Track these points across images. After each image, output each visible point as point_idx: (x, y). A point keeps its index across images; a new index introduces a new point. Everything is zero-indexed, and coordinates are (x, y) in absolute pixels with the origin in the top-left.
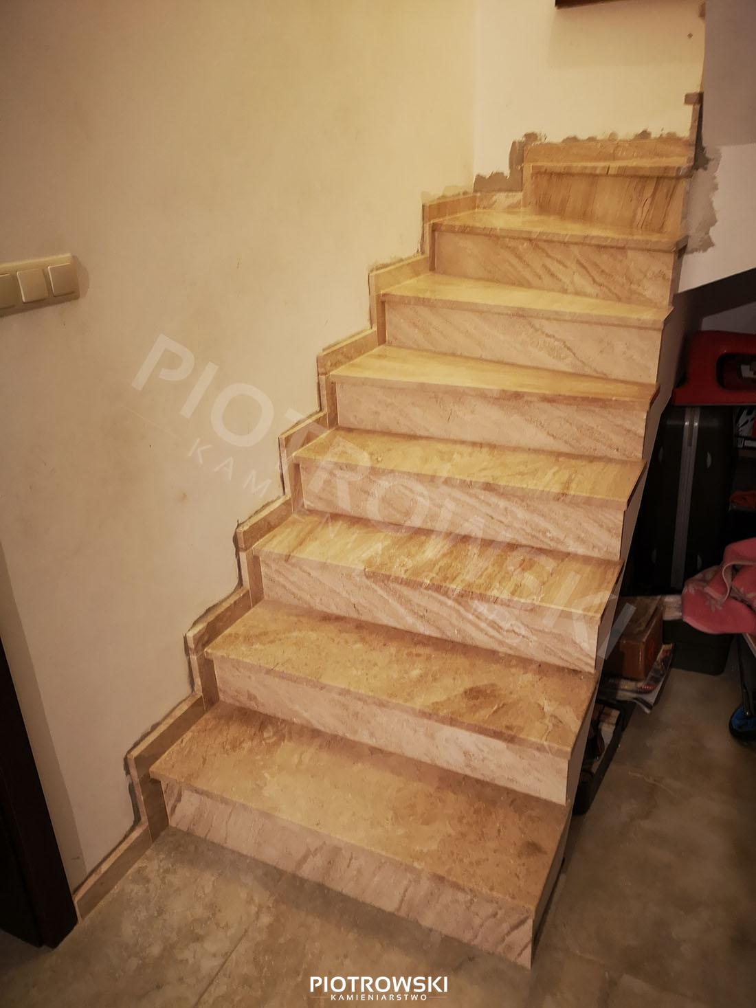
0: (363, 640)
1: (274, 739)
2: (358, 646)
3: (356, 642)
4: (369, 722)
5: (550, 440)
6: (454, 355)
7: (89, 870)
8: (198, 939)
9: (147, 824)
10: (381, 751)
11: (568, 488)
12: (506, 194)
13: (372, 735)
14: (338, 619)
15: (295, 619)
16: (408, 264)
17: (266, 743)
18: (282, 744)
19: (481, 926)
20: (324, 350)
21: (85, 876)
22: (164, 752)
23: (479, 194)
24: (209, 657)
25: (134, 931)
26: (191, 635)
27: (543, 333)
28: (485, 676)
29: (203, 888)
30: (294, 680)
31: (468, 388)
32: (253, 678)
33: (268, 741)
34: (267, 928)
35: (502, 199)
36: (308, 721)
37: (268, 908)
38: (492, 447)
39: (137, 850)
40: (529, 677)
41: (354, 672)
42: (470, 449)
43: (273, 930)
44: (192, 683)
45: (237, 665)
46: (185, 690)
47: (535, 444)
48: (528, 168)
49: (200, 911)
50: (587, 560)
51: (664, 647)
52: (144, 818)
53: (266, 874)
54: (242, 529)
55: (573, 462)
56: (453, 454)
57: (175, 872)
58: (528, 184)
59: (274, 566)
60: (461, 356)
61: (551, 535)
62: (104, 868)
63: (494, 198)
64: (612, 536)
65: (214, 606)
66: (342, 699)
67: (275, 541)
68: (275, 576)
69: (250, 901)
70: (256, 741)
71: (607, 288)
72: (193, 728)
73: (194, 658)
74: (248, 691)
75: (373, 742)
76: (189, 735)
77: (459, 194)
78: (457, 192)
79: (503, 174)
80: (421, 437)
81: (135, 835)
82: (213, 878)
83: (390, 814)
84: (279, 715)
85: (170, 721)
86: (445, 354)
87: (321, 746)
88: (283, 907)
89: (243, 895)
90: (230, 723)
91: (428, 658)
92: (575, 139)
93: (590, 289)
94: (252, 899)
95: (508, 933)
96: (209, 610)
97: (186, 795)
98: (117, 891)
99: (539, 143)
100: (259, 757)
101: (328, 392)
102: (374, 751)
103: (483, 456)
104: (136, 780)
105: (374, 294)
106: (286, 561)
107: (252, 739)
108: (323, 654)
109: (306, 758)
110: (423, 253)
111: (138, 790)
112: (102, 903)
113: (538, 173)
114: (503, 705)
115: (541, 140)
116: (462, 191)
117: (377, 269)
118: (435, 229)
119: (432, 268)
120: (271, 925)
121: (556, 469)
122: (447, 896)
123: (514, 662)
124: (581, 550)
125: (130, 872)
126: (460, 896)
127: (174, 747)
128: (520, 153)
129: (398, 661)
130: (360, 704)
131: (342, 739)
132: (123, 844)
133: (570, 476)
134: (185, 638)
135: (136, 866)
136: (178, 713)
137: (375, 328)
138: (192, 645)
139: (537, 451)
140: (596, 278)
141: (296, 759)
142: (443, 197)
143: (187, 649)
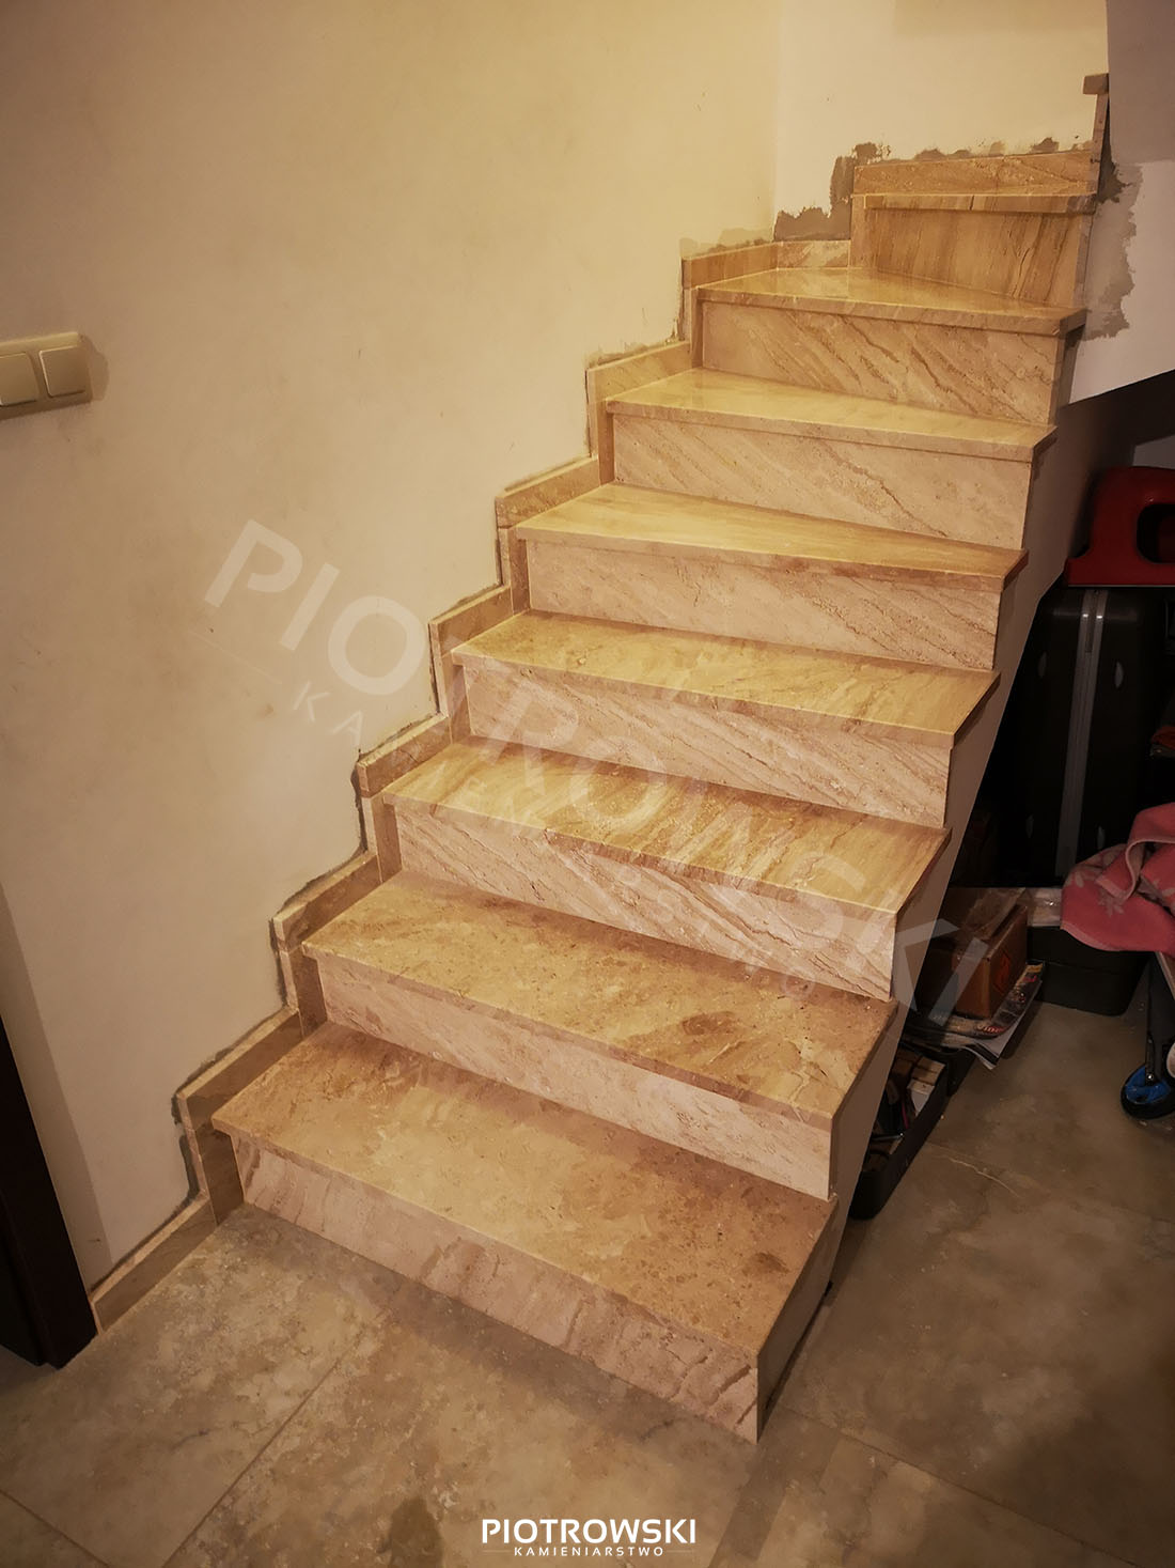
0: (541, 938)
1: (401, 1081)
2: (534, 946)
3: (529, 941)
4: (540, 1062)
5: (851, 636)
6: (715, 500)
7: (115, 1260)
8: (268, 1368)
9: (208, 1198)
10: (558, 1106)
11: (864, 713)
12: (824, 243)
13: (545, 1082)
14: (510, 904)
15: (443, 903)
16: (654, 356)
17: (388, 1087)
18: (412, 1088)
19: (684, 1375)
20: (507, 490)
21: (110, 1269)
22: (236, 1093)
23: (782, 243)
24: (308, 955)
25: (176, 1352)
26: (279, 919)
27: (849, 466)
28: (716, 1000)
29: (283, 1294)
30: (432, 994)
31: (726, 552)
32: (373, 988)
33: (389, 1084)
34: (369, 1358)
35: (818, 250)
36: (453, 1057)
37: (375, 1330)
38: (760, 645)
39: (191, 1235)
40: (787, 1003)
41: (520, 985)
42: (726, 648)
43: (377, 1363)
44: (283, 993)
45: (350, 968)
46: (272, 1002)
47: (827, 643)
48: (860, 201)
49: (274, 1329)
50: (892, 826)
51: (1030, 969)
52: (204, 1189)
53: (377, 1281)
54: (365, 763)
55: (882, 672)
56: (697, 656)
57: (245, 1270)
58: (860, 229)
59: (415, 822)
60: (726, 503)
61: (838, 786)
62: (139, 1257)
63: (805, 251)
64: (932, 790)
65: (319, 878)
66: (502, 1026)
67: (417, 784)
68: (417, 837)
69: (350, 1318)
70: (374, 1083)
71: (957, 394)
72: (284, 1059)
73: (285, 954)
74: (367, 1009)
75: (546, 1093)
76: (276, 1068)
77: (748, 244)
78: (744, 241)
79: (820, 209)
80: (653, 629)
81: (189, 1212)
82: (300, 1282)
83: (558, 1201)
84: (412, 1046)
85: (247, 1047)
86: (701, 499)
87: (468, 1096)
88: (398, 1331)
89: (341, 1310)
90: (339, 1055)
91: (636, 970)
92: (935, 154)
93: (931, 396)
94: (352, 1316)
95: (725, 1387)
96: (311, 885)
97: (266, 1157)
98: (158, 1293)
99: (878, 159)
100: (373, 1107)
101: (514, 554)
102: (547, 1105)
103: (744, 659)
104: (191, 1131)
105: (593, 402)
106: (432, 814)
107: (367, 1080)
108: (478, 957)
109: (444, 1111)
110: (682, 338)
111: (194, 1146)
112: (134, 1308)
113: (877, 209)
114: (739, 1045)
115: (881, 156)
116: (752, 239)
117: (601, 363)
118: (701, 299)
119: (698, 363)
120: (376, 1355)
121: (853, 681)
122: (634, 1328)
123: (767, 981)
124: (884, 811)
125: (179, 1266)
126: (654, 1329)
127: (252, 1087)
128: (847, 177)
129: (588, 971)
130: (526, 1034)
131: (502, 1085)
132: (170, 1225)
133: (873, 693)
134: (272, 925)
135: (190, 1257)
136: (259, 1036)
137: (596, 457)
138: (281, 935)
139: (828, 654)
140: (939, 378)
141: (428, 1112)
142: (720, 247)
143: (274, 940)
